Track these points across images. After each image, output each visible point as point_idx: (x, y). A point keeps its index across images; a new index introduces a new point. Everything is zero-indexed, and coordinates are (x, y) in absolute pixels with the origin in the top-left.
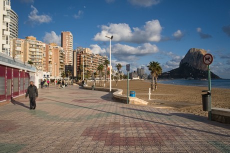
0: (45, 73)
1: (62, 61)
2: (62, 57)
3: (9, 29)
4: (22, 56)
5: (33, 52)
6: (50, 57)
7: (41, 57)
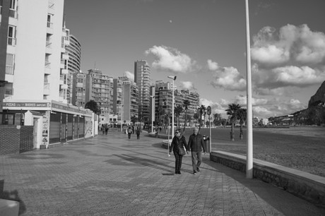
0: (111, 116)
1: (134, 100)
2: (134, 95)
3: (67, 67)
4: (84, 94)
5: (97, 89)
6: (118, 95)
7: (107, 96)
